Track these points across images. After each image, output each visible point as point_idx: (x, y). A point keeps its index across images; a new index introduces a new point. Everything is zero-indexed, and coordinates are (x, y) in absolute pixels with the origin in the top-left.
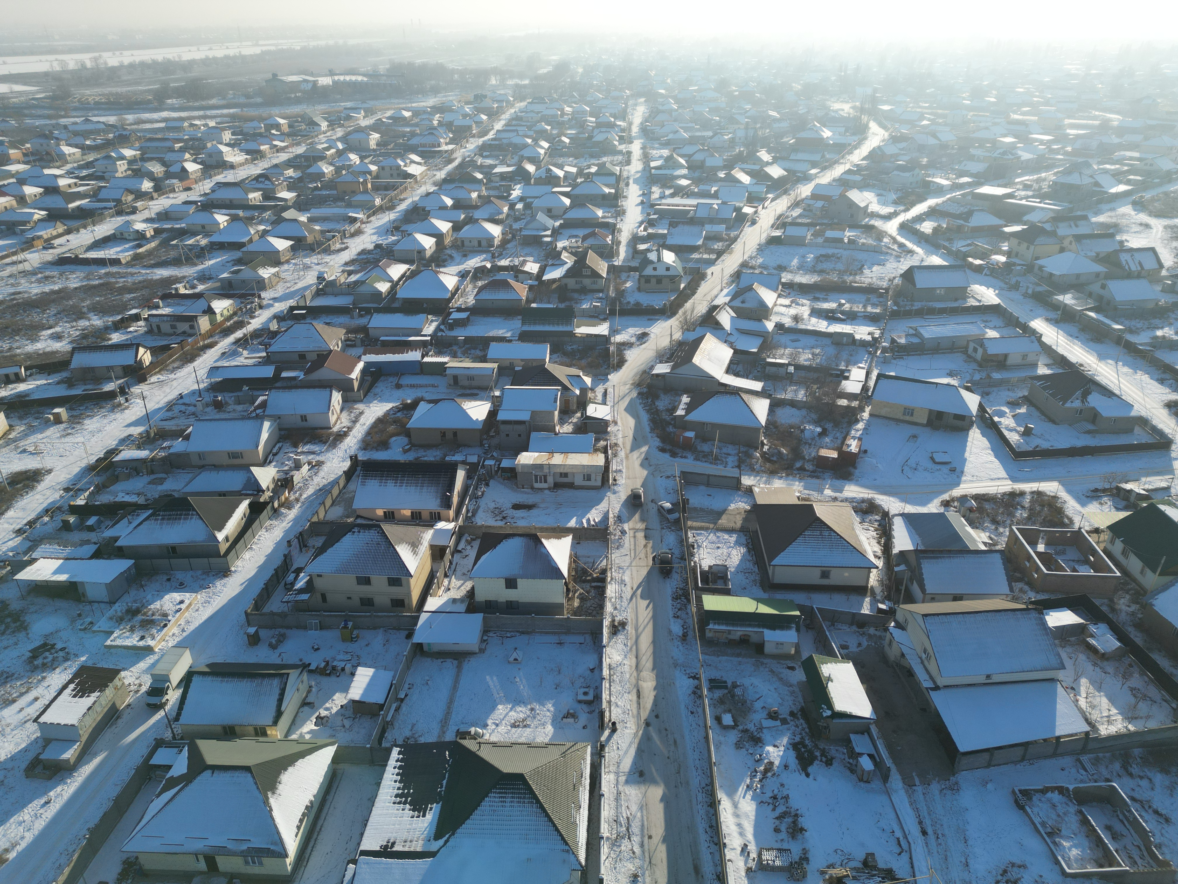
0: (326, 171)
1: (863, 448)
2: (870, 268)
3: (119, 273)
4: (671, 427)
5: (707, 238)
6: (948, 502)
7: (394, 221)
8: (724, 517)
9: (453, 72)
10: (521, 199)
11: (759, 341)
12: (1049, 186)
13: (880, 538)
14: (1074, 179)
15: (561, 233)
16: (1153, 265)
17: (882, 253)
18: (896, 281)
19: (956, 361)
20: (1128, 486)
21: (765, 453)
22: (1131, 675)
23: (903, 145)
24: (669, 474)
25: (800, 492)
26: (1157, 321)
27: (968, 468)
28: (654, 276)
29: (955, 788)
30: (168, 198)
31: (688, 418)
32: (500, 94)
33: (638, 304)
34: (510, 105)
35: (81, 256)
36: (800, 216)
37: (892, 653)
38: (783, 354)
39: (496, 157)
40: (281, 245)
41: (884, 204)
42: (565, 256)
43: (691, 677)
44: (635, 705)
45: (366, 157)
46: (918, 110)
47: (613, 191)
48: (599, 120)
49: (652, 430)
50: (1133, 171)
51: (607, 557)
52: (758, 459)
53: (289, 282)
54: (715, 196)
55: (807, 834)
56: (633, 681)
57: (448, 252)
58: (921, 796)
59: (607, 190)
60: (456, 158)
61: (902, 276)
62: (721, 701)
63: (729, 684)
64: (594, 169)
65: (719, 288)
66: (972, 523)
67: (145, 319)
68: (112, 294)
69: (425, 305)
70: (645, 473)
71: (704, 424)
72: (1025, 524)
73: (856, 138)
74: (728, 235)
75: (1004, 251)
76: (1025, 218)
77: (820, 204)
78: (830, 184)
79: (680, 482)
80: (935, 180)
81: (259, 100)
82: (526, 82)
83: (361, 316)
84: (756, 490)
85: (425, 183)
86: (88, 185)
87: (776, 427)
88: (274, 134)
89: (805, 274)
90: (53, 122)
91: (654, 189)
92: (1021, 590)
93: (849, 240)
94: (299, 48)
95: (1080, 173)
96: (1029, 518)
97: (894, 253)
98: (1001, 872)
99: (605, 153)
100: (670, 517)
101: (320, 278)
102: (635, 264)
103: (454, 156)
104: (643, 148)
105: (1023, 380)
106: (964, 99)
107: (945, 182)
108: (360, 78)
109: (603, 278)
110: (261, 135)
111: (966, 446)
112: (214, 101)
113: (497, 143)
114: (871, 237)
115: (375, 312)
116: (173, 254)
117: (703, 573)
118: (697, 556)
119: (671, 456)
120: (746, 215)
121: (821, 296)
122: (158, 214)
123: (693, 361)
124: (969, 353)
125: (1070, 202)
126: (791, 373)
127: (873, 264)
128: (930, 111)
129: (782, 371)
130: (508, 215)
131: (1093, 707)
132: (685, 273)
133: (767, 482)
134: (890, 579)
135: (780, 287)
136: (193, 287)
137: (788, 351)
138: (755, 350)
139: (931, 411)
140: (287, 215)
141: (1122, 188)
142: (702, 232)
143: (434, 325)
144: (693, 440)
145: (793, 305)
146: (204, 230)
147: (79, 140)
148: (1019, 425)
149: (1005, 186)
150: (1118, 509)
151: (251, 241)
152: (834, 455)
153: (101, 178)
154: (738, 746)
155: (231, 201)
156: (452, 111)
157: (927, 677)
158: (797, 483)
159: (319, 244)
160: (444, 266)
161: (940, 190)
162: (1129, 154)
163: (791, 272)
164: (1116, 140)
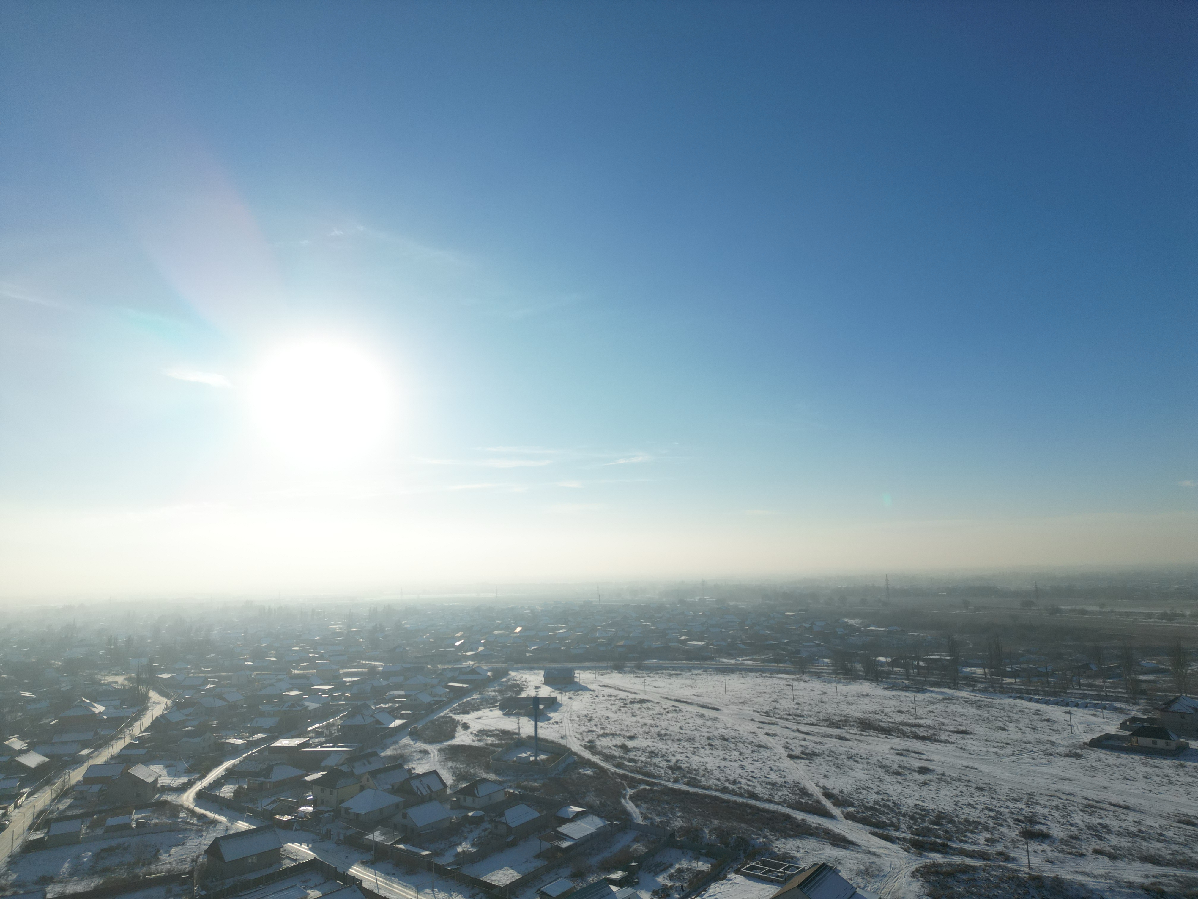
2: (167, 852)
12: (339, 730)
14: (358, 721)
16: (439, 786)
17: (179, 830)
18: (200, 860)
23: (189, 710)
26: (455, 839)
36: (70, 807)
41: (175, 775)
46: (201, 675)
50: (403, 707)
61: (206, 852)
73: (134, 710)
75: (309, 801)
76: (323, 764)
77: (96, 788)
78: (107, 763)
80: (229, 741)
89: (82, 880)
93: (138, 823)
95: (362, 715)
97: (194, 827)
106: (246, 661)
107: (239, 742)
114: (163, 815)
125: (360, 742)
127: (171, 847)
128: (213, 675)
141: (398, 722)
149: (299, 736)
161: (235, 751)
162: (396, 693)
163: (61, 882)
164: (384, 683)
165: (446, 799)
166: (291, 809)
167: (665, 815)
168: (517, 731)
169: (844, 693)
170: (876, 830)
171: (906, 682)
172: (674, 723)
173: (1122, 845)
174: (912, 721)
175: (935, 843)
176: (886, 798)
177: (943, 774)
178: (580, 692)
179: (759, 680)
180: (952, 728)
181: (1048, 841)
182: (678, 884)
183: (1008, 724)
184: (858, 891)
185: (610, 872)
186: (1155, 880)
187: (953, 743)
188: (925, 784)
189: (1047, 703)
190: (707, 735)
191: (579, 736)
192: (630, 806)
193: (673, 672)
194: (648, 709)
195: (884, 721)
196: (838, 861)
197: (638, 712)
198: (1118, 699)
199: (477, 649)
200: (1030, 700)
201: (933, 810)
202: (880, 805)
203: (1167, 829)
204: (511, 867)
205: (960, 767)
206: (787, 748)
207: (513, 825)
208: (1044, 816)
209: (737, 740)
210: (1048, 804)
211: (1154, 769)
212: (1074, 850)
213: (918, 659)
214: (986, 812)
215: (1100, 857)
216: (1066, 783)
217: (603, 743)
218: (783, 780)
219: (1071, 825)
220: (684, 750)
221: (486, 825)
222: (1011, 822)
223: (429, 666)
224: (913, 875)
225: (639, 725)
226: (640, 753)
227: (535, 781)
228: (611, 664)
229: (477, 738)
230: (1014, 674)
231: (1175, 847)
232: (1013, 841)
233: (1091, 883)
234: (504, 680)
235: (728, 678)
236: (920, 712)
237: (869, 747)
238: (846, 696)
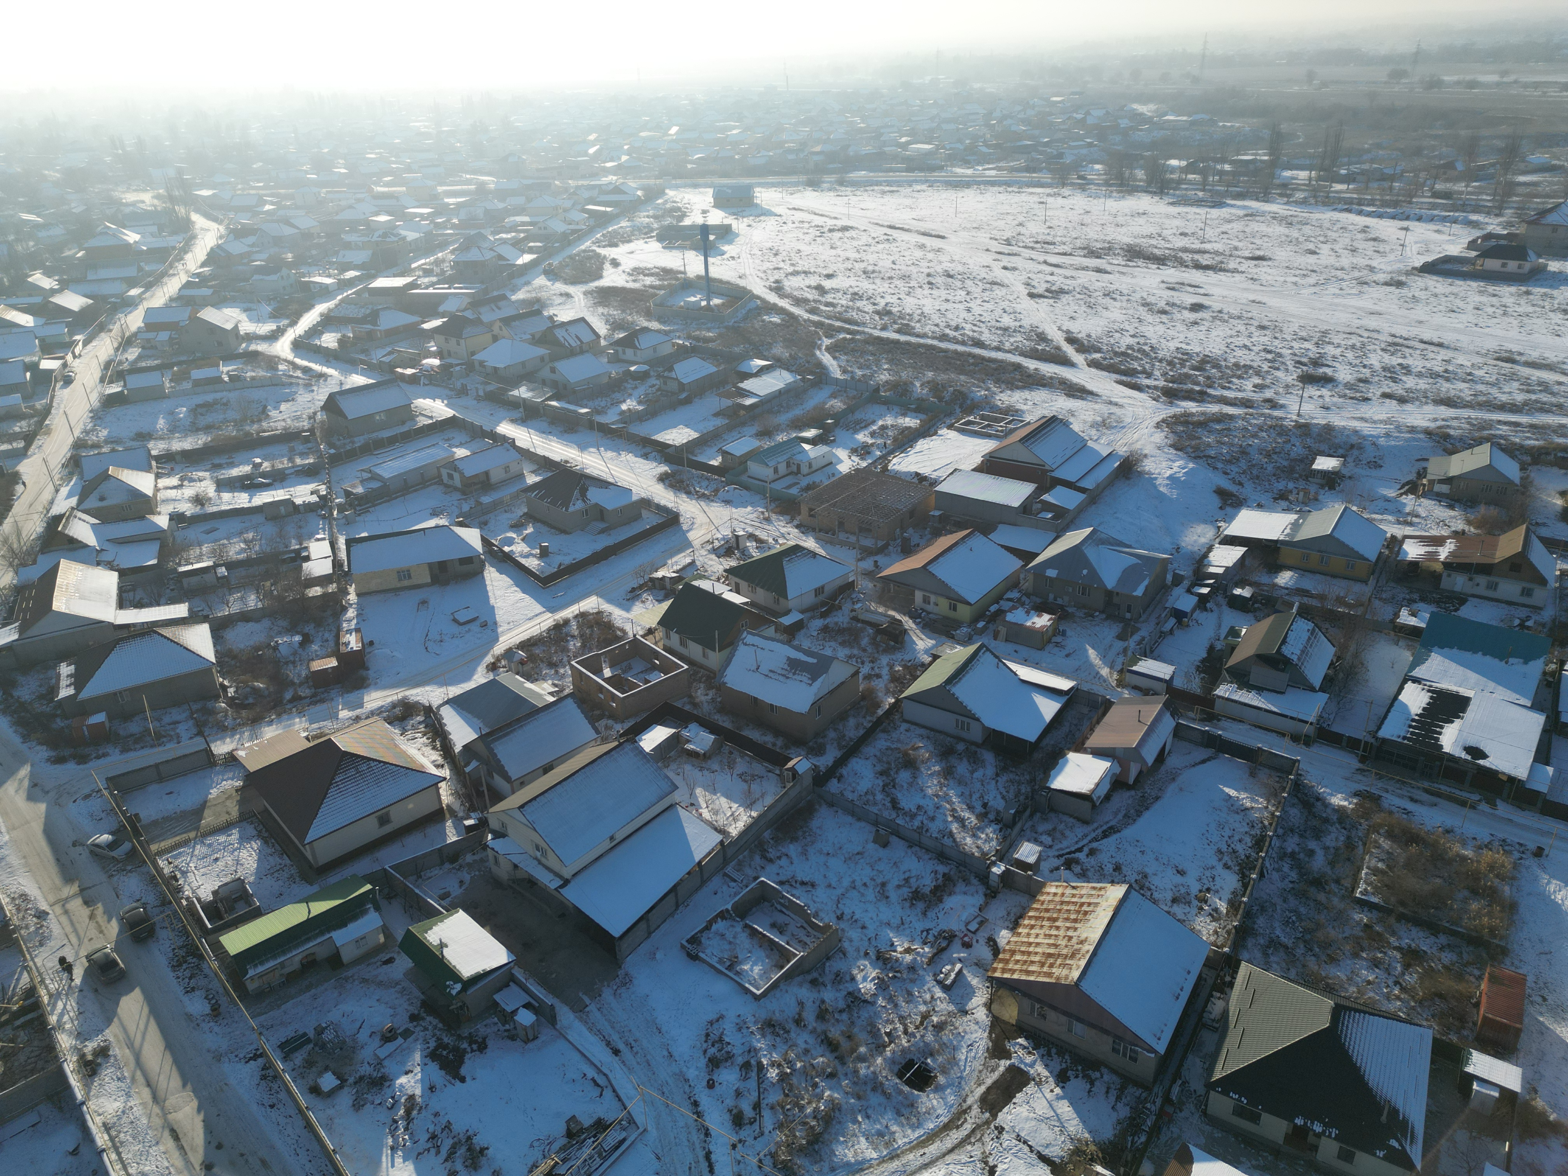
1: (366, 641)
2: (276, 408)
4: (58, 720)
6: (494, 664)
8: (207, 812)
11: (155, 547)
12: (452, 268)
13: (434, 741)
14: (474, 255)
16: (590, 337)
17: (284, 385)
18: (319, 416)
19: (434, 496)
20: (659, 574)
21: (233, 698)
22: (735, 762)
23: (251, 240)
24: (87, 791)
25: (304, 730)
26: (617, 396)
27: (500, 616)
29: (627, 981)
31: (85, 694)
36: (140, 358)
37: (503, 872)
38: (201, 555)
41: (259, 320)
43: (251, 1059)
44: (176, 1154)
46: (253, 192)
49: (25, 738)
50: (529, 238)
51: (26, 968)
52: (226, 711)
55: (490, 1152)
56: (158, 1122)
58: (598, 1015)
61: (323, 408)
62: (309, 1064)
63: (311, 1034)
65: (51, 488)
66: (530, 678)
70: (42, 807)
71: (115, 694)
72: (583, 655)
73: (180, 238)
74: (32, 407)
75: (433, 352)
76: (441, 309)
77: (164, 335)
78: (167, 306)
79: (111, 794)
80: (312, 279)
84: (241, 754)
87: (234, 657)
89: (186, 436)
92: (607, 728)
93: (230, 376)
95: (479, 248)
96: (584, 646)
97: (301, 381)
98: (704, 1039)
100: (118, 853)
105: (516, 496)
106: (307, 173)
107: (327, 281)
111: (487, 592)
114: (259, 367)
117: (206, 907)
118: (187, 887)
119: (79, 763)
120: (50, 372)
121: (223, 461)
123: (54, 608)
124: (445, 481)
125: (482, 282)
126: (225, 577)
127: (279, 402)
128: (268, 192)
129: (209, 578)
131: (716, 812)
133: (254, 736)
134: (464, 785)
135: (154, 463)
137: (205, 548)
138: (154, 562)
139: (431, 565)
141: (527, 258)
144: (107, 725)
145: (186, 483)
148: (532, 548)
149: (402, 275)
150: (660, 601)
152: (333, 663)
154: (358, 1106)
157: (551, 876)
158: (297, 720)
161: (325, 293)
162: (519, 219)
163: (162, 438)
164: (501, 205)
165: (601, 351)
166: (413, 362)
167: (868, 367)
168: (682, 269)
169: (1114, 211)
170: (1124, 378)
171: (1201, 194)
172: (885, 256)
173: (1418, 387)
174: (1197, 246)
175: (1192, 391)
176: (1142, 341)
177: (1220, 312)
178: (762, 218)
179: (1002, 197)
180: (1247, 254)
181: (1330, 386)
182: (880, 441)
183: (1321, 245)
184: (1090, 444)
185: (801, 428)
186: (1443, 423)
187: (1243, 272)
188: (1195, 323)
189: (1380, 216)
190: (927, 271)
191: (763, 275)
192: (826, 359)
193: (887, 188)
194: (853, 238)
195: (1160, 247)
196: (1072, 413)
197: (839, 244)
198: (1477, 210)
199: (620, 159)
200: (1360, 213)
201: (1198, 354)
202: (1133, 350)
203: (1479, 368)
204: (687, 426)
205: (1244, 301)
206: (1028, 285)
207: (685, 381)
208: (1334, 357)
209: (965, 277)
210: (1343, 343)
211: (1491, 299)
212: (1358, 395)
213: (1223, 160)
214: (1263, 354)
215: (1388, 401)
216: (1373, 317)
217: (793, 284)
218: (1018, 324)
219: (1365, 366)
220: (897, 291)
221: (653, 381)
222: (1290, 364)
223: (557, 182)
224: (1158, 426)
225: (840, 259)
226: (840, 295)
227: (709, 330)
228: (803, 178)
229: (631, 278)
230: (1348, 179)
231: (1481, 387)
232: (1287, 386)
233: (1366, 429)
234: (660, 201)
235: (960, 194)
236: (1210, 233)
237: (1134, 281)
238: (1115, 216)
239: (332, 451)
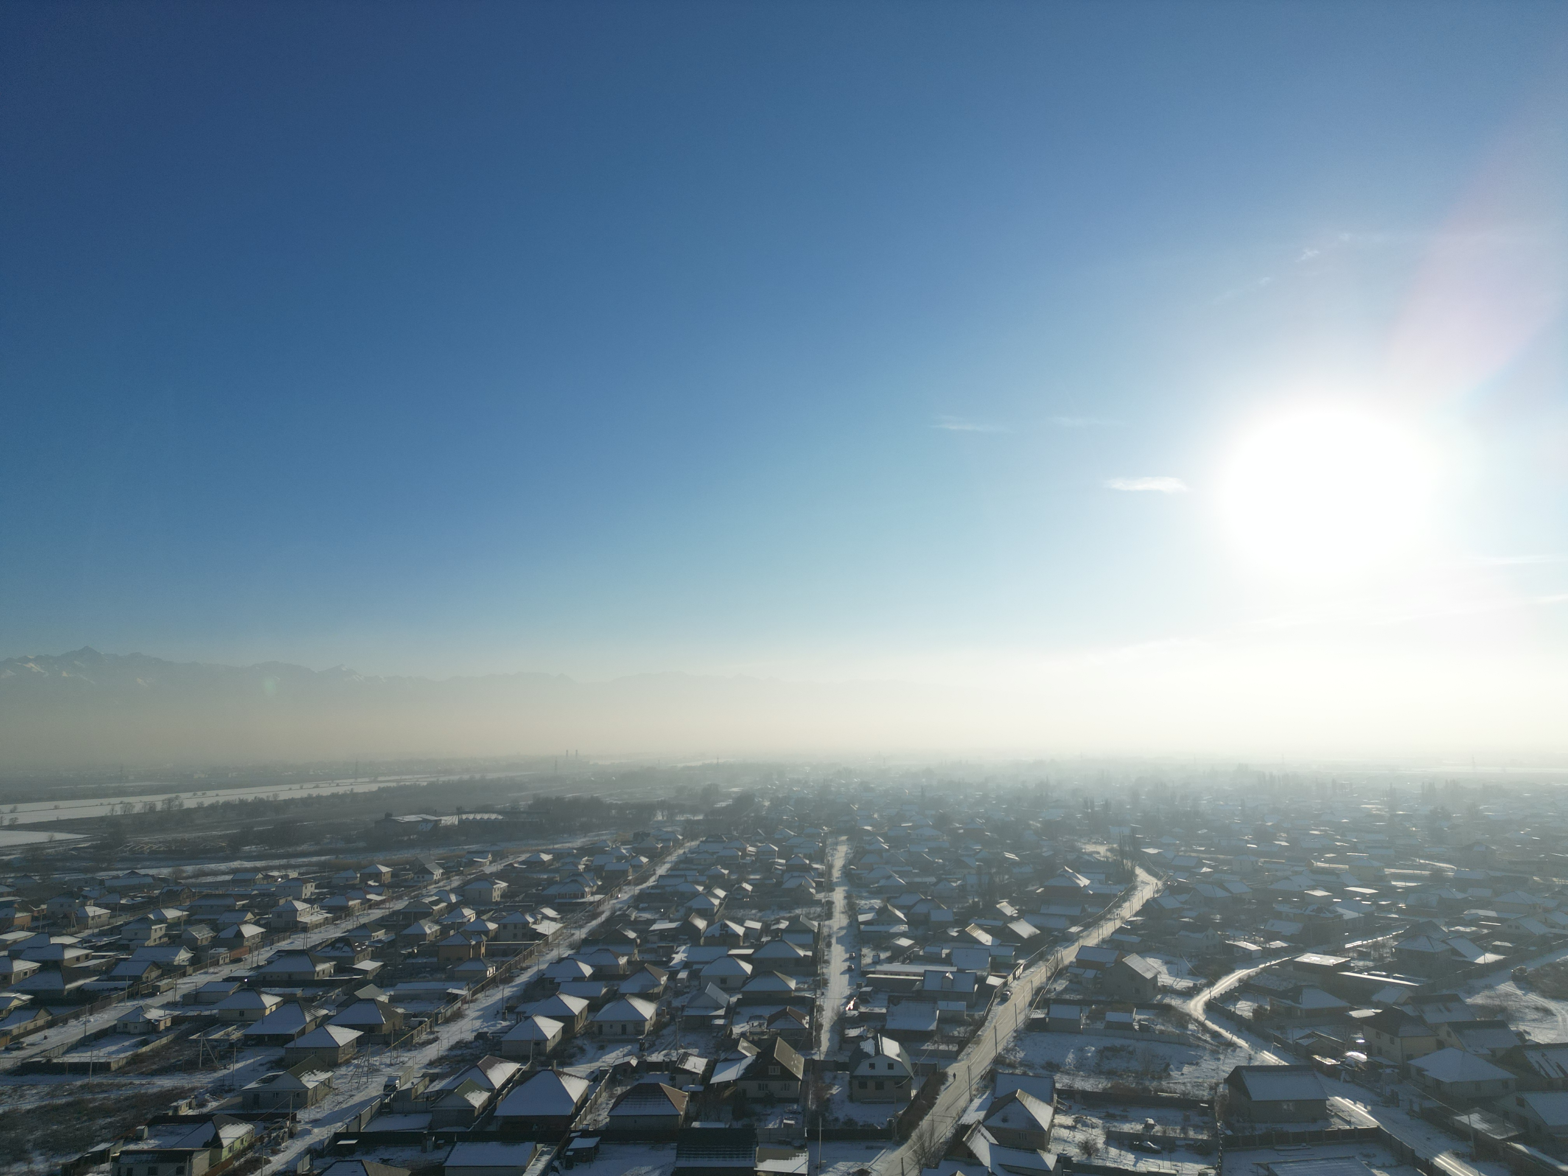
0: (428, 931)
2: (1179, 1069)
3: (100, 1085)
5: (941, 1021)
7: (509, 998)
9: (610, 806)
10: (686, 965)
12: (1393, 955)
14: (1421, 945)
15: (738, 1013)
17: (1190, 1046)
18: (1221, 1089)
23: (1184, 897)
28: (872, 1077)
30: (206, 973)
32: (667, 832)
33: (850, 1122)
34: (679, 844)
35: (55, 1061)
36: (1066, 990)
39: (656, 910)
40: (343, 1036)
41: (1178, 975)
42: (743, 1047)
45: (484, 912)
46: (1194, 854)
47: (810, 953)
48: (790, 862)
50: (1495, 934)
53: (342, 1094)
54: (948, 961)
57: (579, 1042)
59: (802, 953)
60: (603, 912)
61: (1227, 1081)
64: (784, 925)
65: (966, 1096)
67: (115, 1160)
68: (79, 1119)
69: (535, 1127)
73: (1121, 888)
74: (971, 1016)
75: (1360, 1045)
76: (1375, 998)
77: (1090, 974)
78: (1098, 947)
80: (1238, 943)
81: (361, 844)
82: (700, 817)
83: (437, 1147)
85: (558, 945)
86: (103, 957)
88: (371, 886)
89: (1089, 1076)
90: (89, 876)
91: (865, 951)
93: (1140, 1025)
94: (425, 784)
95: (1428, 937)
97: (1208, 1046)
99: (798, 903)
101: (389, 1087)
102: (843, 1058)
103: (601, 909)
104: (848, 897)
106: (1248, 842)
107: (1252, 947)
108: (493, 816)
109: (799, 1079)
110: (353, 887)
112: (304, 847)
113: (658, 891)
114: (1170, 1021)
115: (459, 1140)
116: (187, 1054)
120: (993, 988)
121: (1117, 1113)
122: (184, 996)
125: (1429, 977)
127: (1182, 1064)
128: (1208, 856)
130: (666, 988)
132: (916, 1073)
135: (1055, 1096)
136: (202, 1105)
140: (361, 993)
141: (1490, 958)
142: (935, 1012)
143: (545, 1159)
145: (1079, 1126)
146: (242, 1018)
147: (112, 899)
149: (1334, 953)
151: (303, 1032)
153: (125, 948)
155: (290, 975)
156: (603, 852)
159: (398, 1034)
160: (571, 1064)
161: (1248, 959)
162: (1482, 912)
163: (1068, 1073)
164: (1460, 896)
166: (1335, 1051)
223: (1536, 878)
239: (1229, 1132)
